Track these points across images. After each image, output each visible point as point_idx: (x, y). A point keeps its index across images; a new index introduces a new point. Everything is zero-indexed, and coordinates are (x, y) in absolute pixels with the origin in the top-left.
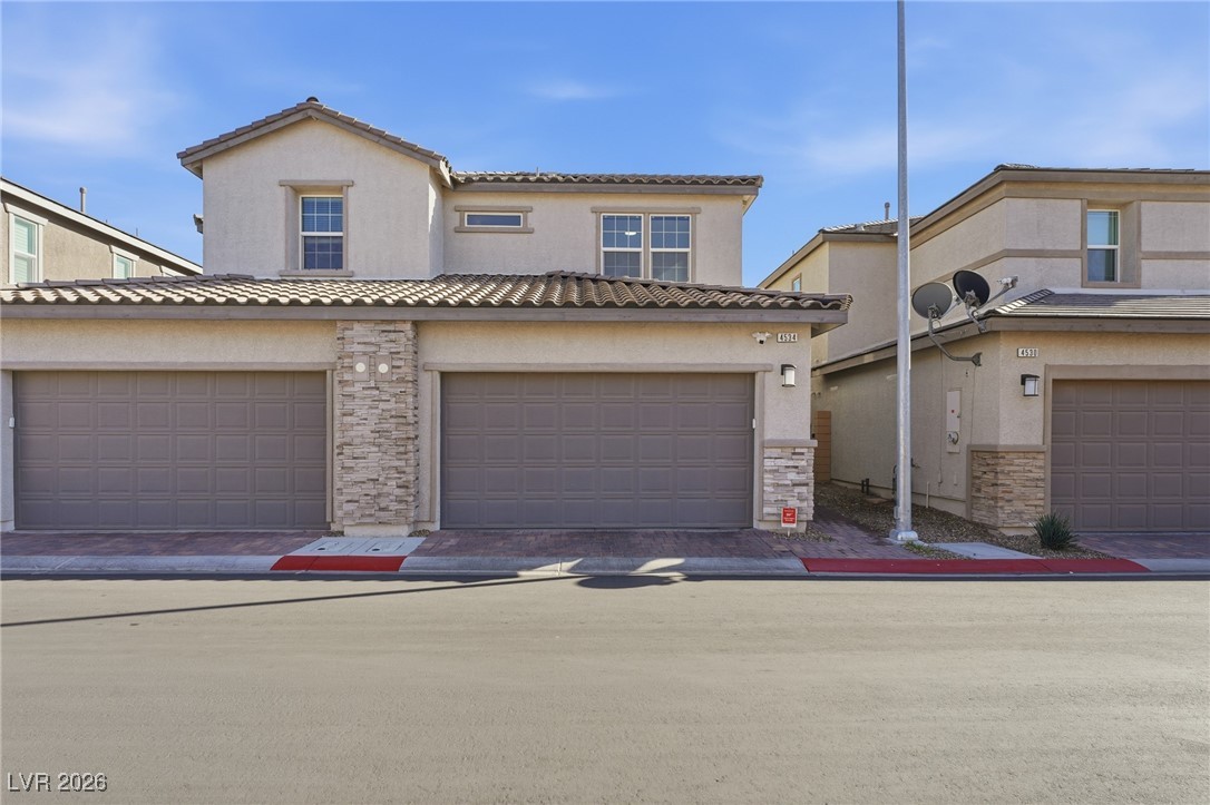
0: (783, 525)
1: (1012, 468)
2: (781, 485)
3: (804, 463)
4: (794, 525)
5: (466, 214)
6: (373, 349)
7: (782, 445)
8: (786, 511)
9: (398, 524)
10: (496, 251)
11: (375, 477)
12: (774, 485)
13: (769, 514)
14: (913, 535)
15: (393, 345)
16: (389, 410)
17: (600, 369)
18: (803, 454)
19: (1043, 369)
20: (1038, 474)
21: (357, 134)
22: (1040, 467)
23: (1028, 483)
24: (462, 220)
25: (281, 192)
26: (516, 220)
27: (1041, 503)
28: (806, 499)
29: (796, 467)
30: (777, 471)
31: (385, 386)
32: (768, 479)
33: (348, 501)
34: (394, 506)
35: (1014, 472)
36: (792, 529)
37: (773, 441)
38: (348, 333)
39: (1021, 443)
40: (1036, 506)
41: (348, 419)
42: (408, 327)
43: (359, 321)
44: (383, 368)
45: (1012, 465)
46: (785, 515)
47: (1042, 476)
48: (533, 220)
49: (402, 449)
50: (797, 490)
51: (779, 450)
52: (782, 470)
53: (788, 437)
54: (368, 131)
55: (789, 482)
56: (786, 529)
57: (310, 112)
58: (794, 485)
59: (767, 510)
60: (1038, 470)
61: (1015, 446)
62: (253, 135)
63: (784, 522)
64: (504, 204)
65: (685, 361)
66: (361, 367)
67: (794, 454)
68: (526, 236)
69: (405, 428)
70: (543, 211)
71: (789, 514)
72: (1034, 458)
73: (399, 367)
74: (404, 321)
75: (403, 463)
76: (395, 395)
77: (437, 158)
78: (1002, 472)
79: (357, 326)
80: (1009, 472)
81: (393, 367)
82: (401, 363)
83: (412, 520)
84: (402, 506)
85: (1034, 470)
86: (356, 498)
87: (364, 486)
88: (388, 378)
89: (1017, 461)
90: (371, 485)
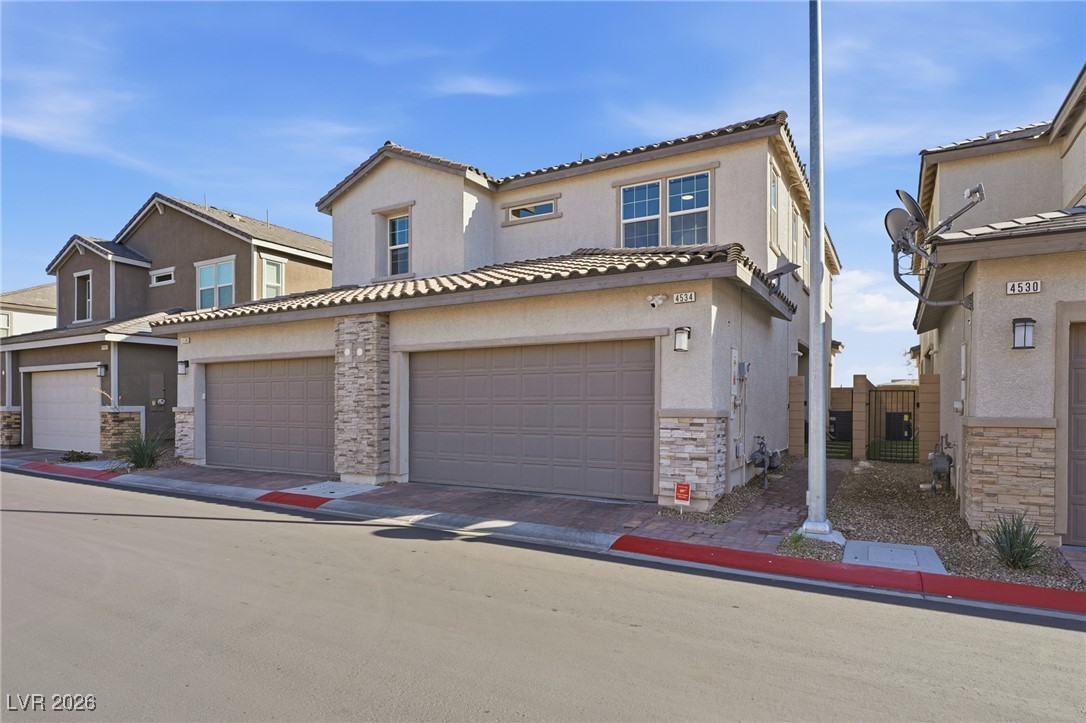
0: (677, 502)
1: (996, 450)
2: (678, 459)
3: (703, 435)
4: (687, 503)
5: (510, 210)
6: (354, 337)
7: (678, 415)
8: (680, 486)
9: (369, 475)
10: (532, 238)
11: (354, 437)
12: (670, 457)
13: (665, 489)
14: (825, 527)
15: (366, 333)
16: (364, 385)
17: (511, 343)
18: (701, 425)
19: (1053, 308)
20: (1041, 459)
21: (414, 163)
22: (1046, 450)
23: (1023, 472)
24: (507, 216)
25: (373, 219)
26: (548, 208)
27: (1051, 501)
28: (706, 475)
29: (695, 439)
30: (672, 443)
31: (361, 366)
32: (664, 451)
33: (341, 455)
34: (366, 460)
35: (999, 455)
36: (684, 507)
37: (669, 410)
38: (341, 326)
39: (1013, 415)
40: (1039, 505)
41: (341, 392)
42: (374, 318)
43: (347, 316)
44: (360, 352)
45: (996, 445)
46: (678, 491)
47: (1050, 462)
48: (561, 206)
49: (370, 416)
50: (697, 464)
51: (676, 421)
52: (679, 442)
53: (687, 407)
54: (420, 159)
55: (687, 456)
56: (678, 507)
57: (386, 154)
58: (692, 459)
59: (663, 484)
60: (1044, 454)
61: (1001, 419)
62: (355, 179)
63: (678, 498)
64: (539, 195)
65: (584, 330)
66: (347, 352)
67: (692, 424)
68: (556, 221)
69: (372, 399)
70: (571, 195)
71: (683, 490)
72: (1035, 437)
73: (369, 350)
74: (371, 314)
75: (370, 427)
76: (367, 373)
77: (464, 169)
78: (980, 455)
79: (346, 320)
80: (990, 455)
81: (366, 351)
82: (369, 347)
83: (376, 472)
84: (371, 461)
85: (1036, 453)
86: (345, 453)
87: (349, 444)
88: (362, 359)
89: (1005, 441)
90: (352, 443)
